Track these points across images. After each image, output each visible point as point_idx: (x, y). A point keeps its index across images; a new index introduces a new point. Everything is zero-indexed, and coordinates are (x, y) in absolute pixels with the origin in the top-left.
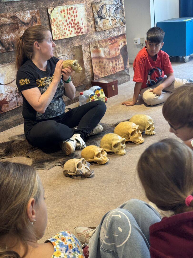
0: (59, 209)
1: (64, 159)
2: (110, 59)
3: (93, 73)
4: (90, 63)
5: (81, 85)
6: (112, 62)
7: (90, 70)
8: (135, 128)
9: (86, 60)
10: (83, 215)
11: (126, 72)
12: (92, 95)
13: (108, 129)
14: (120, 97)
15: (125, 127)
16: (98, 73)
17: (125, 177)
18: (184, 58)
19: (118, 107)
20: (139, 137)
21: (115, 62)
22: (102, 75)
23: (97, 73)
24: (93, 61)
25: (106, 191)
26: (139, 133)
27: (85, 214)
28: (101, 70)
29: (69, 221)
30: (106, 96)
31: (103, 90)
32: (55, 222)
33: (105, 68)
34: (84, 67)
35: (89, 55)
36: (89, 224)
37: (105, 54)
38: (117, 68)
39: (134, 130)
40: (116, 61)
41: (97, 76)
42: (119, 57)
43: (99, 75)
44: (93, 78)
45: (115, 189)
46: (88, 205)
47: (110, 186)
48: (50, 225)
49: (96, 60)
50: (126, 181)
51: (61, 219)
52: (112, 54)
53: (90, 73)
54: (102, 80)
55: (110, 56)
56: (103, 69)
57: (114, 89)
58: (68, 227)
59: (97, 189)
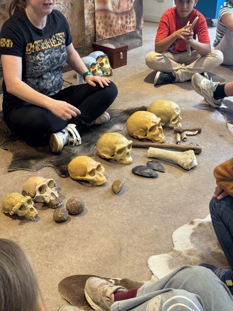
0: (50, 235)
1: (56, 158)
2: (119, 15)
3: (95, 32)
4: (93, 18)
5: (79, 48)
6: (122, 19)
7: (92, 27)
8: (156, 122)
9: (88, 12)
10: (84, 246)
11: (137, 34)
12: (94, 64)
13: (115, 117)
14: (130, 70)
15: (142, 119)
16: (102, 32)
17: (139, 193)
18: (213, 20)
19: (127, 84)
20: (160, 134)
21: (125, 19)
22: (106, 35)
23: (100, 32)
24: (96, 14)
25: (114, 212)
26: (160, 129)
27: (86, 246)
28: (105, 29)
29: (65, 256)
30: (111, 67)
31: (108, 58)
32: (45, 255)
33: (111, 26)
34: (84, 22)
35: (92, 6)
36: (93, 263)
37: (114, 6)
38: (127, 27)
39: (154, 125)
40: (127, 17)
41: (100, 37)
42: (131, 12)
43: (103, 36)
44: (94, 39)
45: (126, 210)
46: (90, 232)
47: (119, 204)
48: (39, 260)
49: (101, 14)
50: (140, 198)
51: (53, 251)
52: (122, 7)
53: (91, 32)
54: (106, 43)
55: (119, 10)
56: (109, 27)
57: (122, 58)
58: (63, 264)
59: (102, 208)
